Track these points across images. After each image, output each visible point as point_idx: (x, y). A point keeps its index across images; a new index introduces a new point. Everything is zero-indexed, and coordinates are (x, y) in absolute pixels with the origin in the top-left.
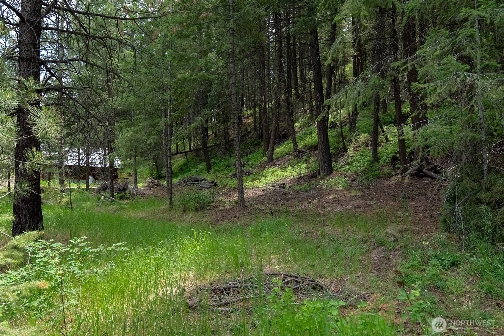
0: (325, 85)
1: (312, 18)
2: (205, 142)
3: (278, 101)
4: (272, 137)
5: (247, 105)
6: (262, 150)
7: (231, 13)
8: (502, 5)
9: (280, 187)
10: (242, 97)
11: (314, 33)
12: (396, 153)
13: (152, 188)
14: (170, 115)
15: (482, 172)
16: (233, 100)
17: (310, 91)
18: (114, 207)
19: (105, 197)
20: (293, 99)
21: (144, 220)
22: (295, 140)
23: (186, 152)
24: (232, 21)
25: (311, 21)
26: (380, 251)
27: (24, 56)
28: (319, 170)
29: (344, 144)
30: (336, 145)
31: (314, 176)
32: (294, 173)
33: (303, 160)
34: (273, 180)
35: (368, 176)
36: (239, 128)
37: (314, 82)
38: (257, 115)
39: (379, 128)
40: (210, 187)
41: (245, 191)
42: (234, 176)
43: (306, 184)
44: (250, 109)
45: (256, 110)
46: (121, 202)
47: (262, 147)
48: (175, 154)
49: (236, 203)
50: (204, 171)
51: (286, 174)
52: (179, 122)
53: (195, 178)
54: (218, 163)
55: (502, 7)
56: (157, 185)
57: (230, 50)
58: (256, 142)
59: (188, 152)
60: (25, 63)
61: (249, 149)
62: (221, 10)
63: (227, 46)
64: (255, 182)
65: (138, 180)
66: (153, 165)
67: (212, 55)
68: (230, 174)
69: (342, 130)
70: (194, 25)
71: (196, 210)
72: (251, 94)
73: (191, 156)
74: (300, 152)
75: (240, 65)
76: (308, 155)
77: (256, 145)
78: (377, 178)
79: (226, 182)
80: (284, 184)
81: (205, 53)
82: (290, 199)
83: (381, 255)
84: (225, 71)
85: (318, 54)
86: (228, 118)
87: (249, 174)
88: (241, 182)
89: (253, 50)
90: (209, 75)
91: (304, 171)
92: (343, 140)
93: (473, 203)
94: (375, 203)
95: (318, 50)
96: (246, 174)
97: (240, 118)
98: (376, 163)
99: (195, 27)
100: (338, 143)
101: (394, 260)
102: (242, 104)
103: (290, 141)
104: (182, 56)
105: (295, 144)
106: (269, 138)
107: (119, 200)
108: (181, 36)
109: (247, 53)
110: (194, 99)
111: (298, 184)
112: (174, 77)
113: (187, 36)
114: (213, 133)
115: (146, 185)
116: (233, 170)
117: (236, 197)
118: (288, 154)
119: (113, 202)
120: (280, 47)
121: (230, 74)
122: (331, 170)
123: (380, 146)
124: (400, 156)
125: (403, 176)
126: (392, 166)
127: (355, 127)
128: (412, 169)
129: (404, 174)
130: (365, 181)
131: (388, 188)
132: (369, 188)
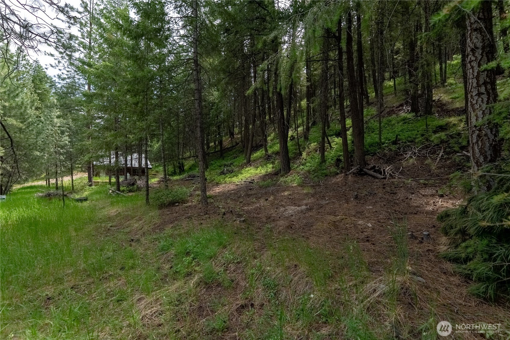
6: (244, 155)
9: (250, 182)
19: (112, 191)
22: (267, 148)
28: (280, 169)
29: (300, 150)
30: (294, 151)
31: (277, 174)
32: (263, 171)
33: (271, 161)
34: (246, 176)
35: (318, 174)
39: (326, 139)
43: (270, 180)
51: (257, 172)
53: (194, 175)
54: (214, 164)
58: (241, 150)
61: (236, 154)
64: (233, 179)
69: (298, 141)
74: (269, 156)
76: (274, 158)
77: (241, 152)
78: (326, 176)
80: (254, 180)
87: (232, 172)
91: (270, 170)
92: (299, 147)
94: (327, 204)
96: (230, 172)
98: (324, 164)
100: (296, 150)
103: (263, 149)
105: (266, 151)
111: (264, 180)
115: (159, 179)
118: (261, 158)
119: (117, 195)
122: (290, 169)
123: (326, 151)
124: (344, 158)
125: (347, 175)
126: (336, 166)
127: (308, 139)
128: (354, 169)
129: (348, 173)
130: (316, 178)
131: (336, 185)
132: (319, 185)
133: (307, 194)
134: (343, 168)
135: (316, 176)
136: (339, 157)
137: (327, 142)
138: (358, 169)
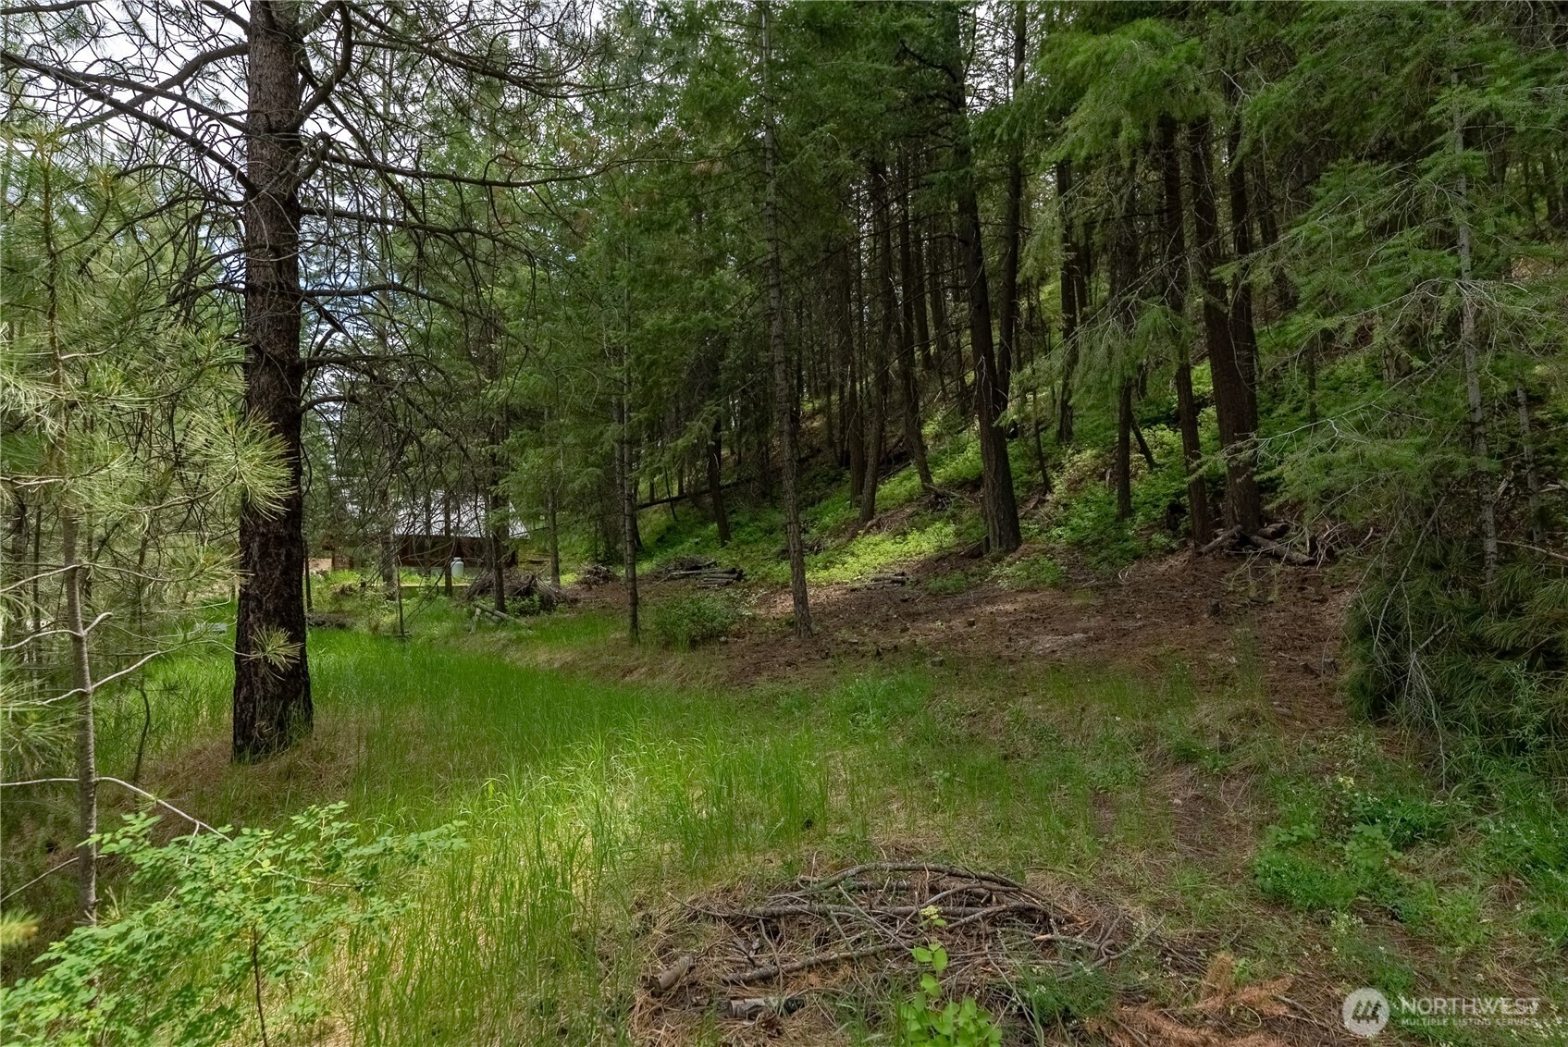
0: (996, 337)
1: (967, 173)
2: (714, 476)
3: (883, 378)
4: (871, 461)
5: (809, 386)
6: (846, 491)
7: (769, 168)
8: (1560, 76)
9: (894, 582)
10: (799, 371)
11: (969, 207)
12: (1178, 494)
13: (594, 587)
14: (629, 418)
15: (1481, 559)
16: (778, 376)
17: (959, 351)
18: (504, 634)
19: (483, 611)
20: (918, 371)
21: (570, 669)
22: (926, 468)
23: (671, 500)
24: (771, 188)
25: (962, 179)
26: (1187, 777)
27: (258, 282)
28: (987, 539)
29: (1045, 475)
30: (1025, 477)
31: (976, 554)
32: (925, 546)
33: (948, 513)
34: (875, 563)
35: (1111, 552)
36: (794, 444)
37: (971, 327)
38: (835, 409)
39: (1132, 435)
40: (728, 584)
41: (811, 592)
42: (784, 555)
43: (958, 574)
44: (818, 398)
45: (833, 398)
46: (522, 621)
47: (848, 486)
48: (647, 506)
49: (790, 624)
50: (714, 544)
51: (906, 549)
52: (656, 429)
53: (692, 561)
54: (747, 525)
55: (1561, 82)
56: (606, 578)
57: (769, 257)
58: (832, 473)
59: (676, 499)
60: (259, 298)
61: (818, 489)
62: (745, 161)
63: (762, 247)
64: (833, 571)
65: (561, 566)
66: (597, 531)
67: (728, 273)
68: (774, 550)
69: (1038, 441)
70: (680, 198)
71: (694, 644)
72: (820, 362)
73: (683, 509)
74: (938, 496)
75: (793, 294)
76: (956, 501)
77: (834, 480)
78: (1135, 558)
79: (766, 569)
80: (903, 574)
81: (709, 265)
82: (920, 614)
83: (1191, 792)
84: (757, 307)
85: (980, 261)
86: (767, 419)
87: (816, 549)
88: (799, 569)
89: (822, 256)
90: (718, 319)
91: (949, 541)
92: (1042, 464)
93: (1459, 650)
94: (1140, 628)
95: (979, 251)
96: (811, 549)
97: (795, 419)
98: (1128, 521)
99: (683, 203)
100: (1029, 473)
101: (1231, 807)
102: (800, 388)
103: (913, 468)
104: (653, 274)
105: (926, 476)
106: (864, 464)
107: (517, 617)
108: (651, 227)
109: (812, 263)
110: (683, 376)
111: (937, 575)
112: (637, 326)
113: (665, 226)
114: (733, 453)
115: (581, 577)
116: (781, 541)
117: (786, 605)
118: (909, 500)
119: (501, 623)
120: (887, 248)
121: (769, 316)
122: (1018, 541)
123: (1134, 476)
124: (1191, 502)
125: (1200, 554)
126: (1169, 527)
127: (1070, 433)
128: (1222, 535)
129: (1204, 549)
130: (1105, 566)
131: (1167, 585)
132: (1117, 586)
133: (1082, 610)
134: (1188, 533)
135: (1104, 559)
136: (1178, 497)
137: (1138, 446)
138: (1233, 537)
